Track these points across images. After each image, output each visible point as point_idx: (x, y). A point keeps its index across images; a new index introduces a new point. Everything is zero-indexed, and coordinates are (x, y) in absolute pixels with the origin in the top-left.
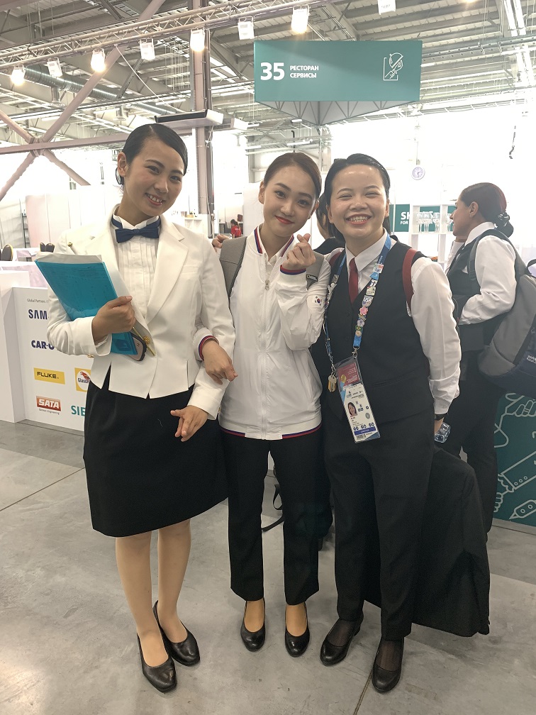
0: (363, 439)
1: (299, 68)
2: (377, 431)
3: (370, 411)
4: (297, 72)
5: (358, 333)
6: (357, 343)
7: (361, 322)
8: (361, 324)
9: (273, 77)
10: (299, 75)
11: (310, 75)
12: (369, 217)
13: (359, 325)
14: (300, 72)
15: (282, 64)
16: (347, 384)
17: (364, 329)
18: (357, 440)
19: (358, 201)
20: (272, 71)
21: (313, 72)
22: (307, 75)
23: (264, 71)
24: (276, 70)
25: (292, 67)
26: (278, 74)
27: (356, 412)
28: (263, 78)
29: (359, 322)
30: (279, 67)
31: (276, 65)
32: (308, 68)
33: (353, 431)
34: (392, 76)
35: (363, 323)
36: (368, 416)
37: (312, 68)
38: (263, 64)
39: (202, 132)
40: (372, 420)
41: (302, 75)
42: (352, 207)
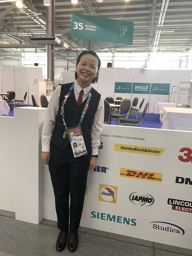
0: (79, 156)
1: (89, 26)
2: (86, 152)
3: (84, 145)
4: (88, 27)
5: (83, 117)
6: (81, 120)
7: (84, 112)
8: (84, 113)
9: (78, 28)
10: (88, 29)
11: (93, 30)
12: (90, 75)
13: (83, 113)
14: (89, 28)
15: (82, 24)
16: (74, 135)
17: (85, 115)
18: (75, 156)
19: (87, 68)
20: (78, 26)
21: (94, 29)
22: (92, 29)
23: (75, 25)
24: (80, 26)
25: (86, 26)
26: (80, 27)
27: (77, 146)
28: (74, 28)
29: (83, 112)
30: (81, 25)
31: (80, 24)
32: (92, 27)
33: (74, 153)
34: (123, 34)
35: (85, 113)
36: (83, 147)
37: (94, 27)
38: (75, 23)
39: (50, 47)
40: (85, 148)
41: (90, 29)
42: (85, 69)
